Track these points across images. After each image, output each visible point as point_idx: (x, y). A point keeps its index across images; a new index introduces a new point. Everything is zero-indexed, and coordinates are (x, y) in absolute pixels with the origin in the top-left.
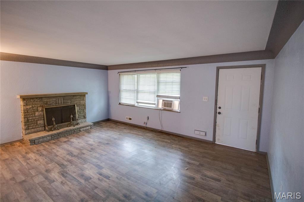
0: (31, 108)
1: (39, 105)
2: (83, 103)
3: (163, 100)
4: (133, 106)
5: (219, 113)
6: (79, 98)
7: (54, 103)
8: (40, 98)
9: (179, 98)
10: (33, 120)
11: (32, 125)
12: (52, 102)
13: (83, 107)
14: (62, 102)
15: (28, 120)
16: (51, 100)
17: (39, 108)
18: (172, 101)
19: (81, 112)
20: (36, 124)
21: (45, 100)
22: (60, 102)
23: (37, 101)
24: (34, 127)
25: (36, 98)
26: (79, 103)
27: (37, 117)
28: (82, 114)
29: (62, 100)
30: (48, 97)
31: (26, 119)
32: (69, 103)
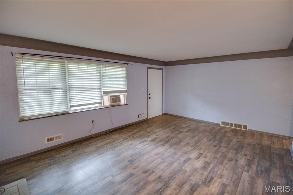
3: (111, 96)
4: (66, 113)
5: (150, 98)
9: (126, 91)
18: (119, 96)
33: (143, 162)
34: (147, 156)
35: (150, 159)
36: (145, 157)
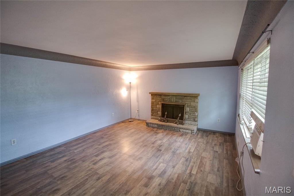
0: (154, 101)
1: (159, 100)
2: (194, 105)
6: (190, 99)
7: (169, 100)
8: (160, 95)
10: (155, 110)
11: (155, 113)
12: (168, 99)
13: (194, 109)
14: (175, 101)
15: (153, 109)
16: (167, 98)
17: (159, 103)
19: (191, 114)
20: (157, 114)
21: (163, 97)
22: (173, 100)
23: (158, 97)
24: (156, 115)
25: (158, 95)
26: (190, 105)
27: (158, 109)
28: (192, 116)
29: (175, 99)
30: (165, 95)
31: (152, 108)
32: (180, 102)
33: (150, 150)
34: (148, 155)
35: (145, 154)
36: (150, 155)
